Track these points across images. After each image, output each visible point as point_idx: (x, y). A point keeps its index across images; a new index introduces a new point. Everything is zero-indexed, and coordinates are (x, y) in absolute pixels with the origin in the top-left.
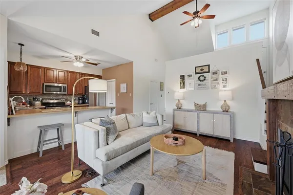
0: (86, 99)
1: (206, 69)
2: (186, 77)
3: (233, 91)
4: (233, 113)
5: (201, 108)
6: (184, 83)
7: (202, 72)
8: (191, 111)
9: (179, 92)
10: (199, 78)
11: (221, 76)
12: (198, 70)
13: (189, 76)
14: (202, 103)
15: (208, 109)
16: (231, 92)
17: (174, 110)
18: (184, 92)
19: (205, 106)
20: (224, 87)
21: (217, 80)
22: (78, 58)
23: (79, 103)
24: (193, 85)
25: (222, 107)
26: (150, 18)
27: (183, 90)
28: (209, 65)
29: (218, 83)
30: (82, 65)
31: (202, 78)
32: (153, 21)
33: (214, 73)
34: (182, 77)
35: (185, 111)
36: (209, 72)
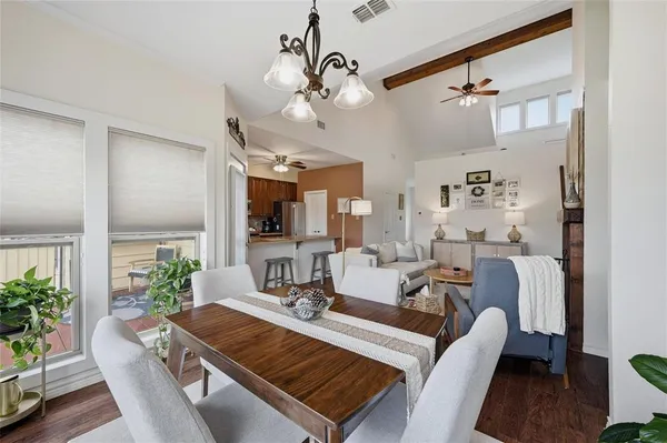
0: (276, 224)
1: (484, 177)
2: (451, 189)
3: (526, 212)
4: (526, 244)
5: (478, 237)
6: (448, 199)
7: (478, 182)
8: (462, 242)
9: (440, 213)
10: (473, 191)
11: (508, 189)
12: (472, 178)
13: (456, 187)
14: (478, 229)
15: (487, 239)
16: (522, 214)
17: (433, 241)
18: (448, 213)
19: (483, 234)
20: (513, 205)
21: (501, 194)
22: (281, 160)
23: (264, 231)
24: (462, 201)
25: (509, 236)
26: (385, 86)
27: (445, 209)
28: (489, 172)
29: (504, 200)
30: (286, 169)
31: (478, 191)
32: (389, 89)
33: (496, 185)
34: (445, 189)
35: (451, 242)
36: (489, 182)
